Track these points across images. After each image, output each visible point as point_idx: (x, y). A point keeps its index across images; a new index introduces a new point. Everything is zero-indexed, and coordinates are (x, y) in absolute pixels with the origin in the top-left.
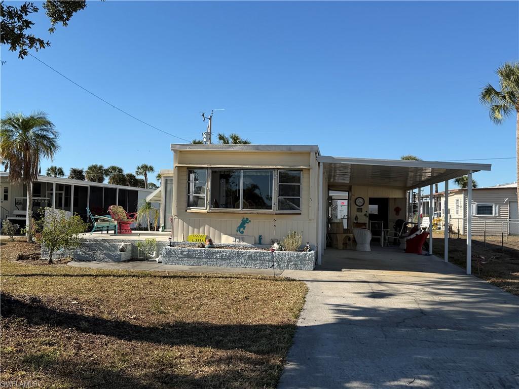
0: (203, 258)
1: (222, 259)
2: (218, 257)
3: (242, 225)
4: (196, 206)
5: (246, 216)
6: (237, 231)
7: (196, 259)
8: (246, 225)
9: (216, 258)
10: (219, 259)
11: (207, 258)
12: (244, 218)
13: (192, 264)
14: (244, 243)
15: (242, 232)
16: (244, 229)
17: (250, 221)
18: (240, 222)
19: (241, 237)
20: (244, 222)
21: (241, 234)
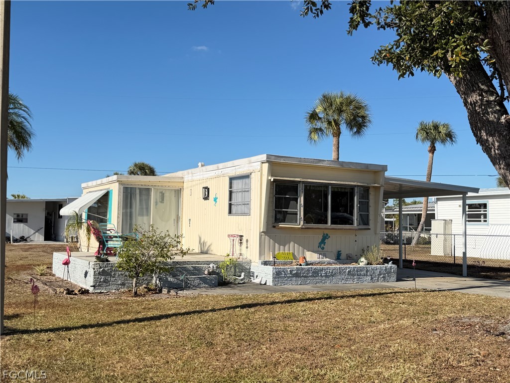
0: (309, 276)
1: (326, 276)
2: (323, 275)
3: (323, 241)
4: (284, 222)
5: (326, 232)
6: (319, 247)
7: (303, 278)
8: (326, 241)
9: (321, 276)
10: (324, 276)
11: (314, 276)
12: (324, 234)
13: (299, 283)
14: (328, 259)
15: (323, 248)
16: (324, 245)
17: (329, 237)
18: (321, 237)
19: (323, 253)
20: (325, 237)
21: (321, 250)
